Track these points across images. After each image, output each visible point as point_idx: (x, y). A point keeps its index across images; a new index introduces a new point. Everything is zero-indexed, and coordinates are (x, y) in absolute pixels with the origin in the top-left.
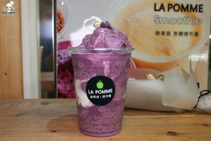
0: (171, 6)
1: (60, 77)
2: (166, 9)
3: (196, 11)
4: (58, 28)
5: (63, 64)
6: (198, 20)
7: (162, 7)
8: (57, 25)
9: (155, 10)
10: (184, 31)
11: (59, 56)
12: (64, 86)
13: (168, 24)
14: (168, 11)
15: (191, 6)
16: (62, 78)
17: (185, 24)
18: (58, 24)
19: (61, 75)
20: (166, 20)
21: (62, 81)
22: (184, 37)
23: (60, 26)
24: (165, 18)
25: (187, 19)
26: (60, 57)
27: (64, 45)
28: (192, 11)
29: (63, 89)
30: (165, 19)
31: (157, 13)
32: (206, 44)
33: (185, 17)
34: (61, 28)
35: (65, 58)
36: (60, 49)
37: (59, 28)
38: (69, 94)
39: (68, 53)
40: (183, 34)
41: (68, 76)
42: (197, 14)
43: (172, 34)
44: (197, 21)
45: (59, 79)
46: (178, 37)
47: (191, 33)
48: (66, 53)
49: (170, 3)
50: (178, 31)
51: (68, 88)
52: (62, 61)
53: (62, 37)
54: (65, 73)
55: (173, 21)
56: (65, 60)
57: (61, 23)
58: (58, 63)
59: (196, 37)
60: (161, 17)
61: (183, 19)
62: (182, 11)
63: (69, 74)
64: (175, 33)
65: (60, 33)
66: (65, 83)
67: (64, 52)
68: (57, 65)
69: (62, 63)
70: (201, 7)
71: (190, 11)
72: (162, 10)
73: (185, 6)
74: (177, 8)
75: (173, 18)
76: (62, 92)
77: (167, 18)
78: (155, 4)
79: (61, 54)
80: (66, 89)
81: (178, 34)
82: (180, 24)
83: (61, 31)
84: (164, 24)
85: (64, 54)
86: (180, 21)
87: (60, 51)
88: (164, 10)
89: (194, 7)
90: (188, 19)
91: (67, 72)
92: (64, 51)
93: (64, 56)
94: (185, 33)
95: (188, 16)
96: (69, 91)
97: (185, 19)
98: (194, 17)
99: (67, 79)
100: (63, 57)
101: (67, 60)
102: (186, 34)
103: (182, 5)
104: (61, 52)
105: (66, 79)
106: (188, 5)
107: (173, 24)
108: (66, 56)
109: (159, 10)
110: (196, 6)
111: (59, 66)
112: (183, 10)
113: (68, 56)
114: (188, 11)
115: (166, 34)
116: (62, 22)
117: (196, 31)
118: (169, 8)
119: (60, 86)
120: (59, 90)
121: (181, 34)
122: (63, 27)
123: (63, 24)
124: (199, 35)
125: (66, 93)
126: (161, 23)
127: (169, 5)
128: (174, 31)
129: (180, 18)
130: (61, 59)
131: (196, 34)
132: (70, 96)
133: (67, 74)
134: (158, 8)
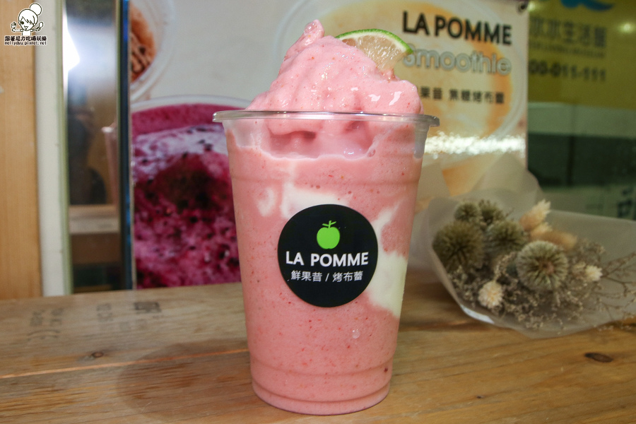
0: (442, 24)
1: (142, 220)
2: (432, 28)
3: (498, 42)
4: (133, 67)
5: (151, 177)
6: (502, 64)
7: (422, 24)
8: (131, 58)
9: (406, 30)
10: (473, 88)
11: (138, 153)
12: (156, 246)
13: (437, 68)
14: (437, 34)
15: (487, 26)
16: (149, 222)
17: (474, 71)
18: (134, 54)
19: (145, 214)
20: (431, 57)
21: (148, 232)
22: (471, 105)
23: (140, 62)
24: (428, 52)
25: (478, 59)
26: (140, 159)
27: (152, 119)
28: (489, 39)
29: (153, 255)
30: (428, 55)
31: (410, 37)
32: (521, 124)
33: (474, 52)
34: (144, 69)
35: (158, 160)
36: (139, 132)
37: (138, 67)
38: (170, 271)
39: (165, 145)
40: (472, 97)
41: (168, 216)
42: (500, 49)
43: (446, 95)
44: (499, 66)
45: (140, 225)
46: (460, 104)
47: (488, 95)
48: (159, 144)
49: (440, 14)
50: (460, 88)
51: (169, 253)
52: (148, 169)
53: (147, 96)
54: (158, 208)
55: (448, 62)
56: (157, 168)
57: (143, 51)
58: (134, 177)
59: (499, 106)
60: (421, 50)
61: (470, 59)
62: (466, 38)
63: (169, 211)
64: (454, 94)
65: (142, 83)
66: (159, 237)
67: (156, 141)
68: (132, 182)
69: (147, 175)
70: (508, 31)
71: (485, 40)
72: (421, 32)
73: (473, 25)
74: (455, 29)
75: (448, 55)
76: (151, 266)
77: (433, 54)
78: (405, 15)
79: (146, 148)
80: (161, 255)
81: (460, 95)
82: (463, 69)
83: (143, 77)
84: (428, 67)
85: (153, 148)
86: (463, 63)
87: (141, 138)
88: (427, 33)
89: (492, 29)
90: (481, 59)
91: (165, 202)
92: (152, 137)
93: (154, 155)
94: (474, 94)
95: (481, 52)
96: (173, 261)
97: (475, 58)
98: (494, 54)
99: (165, 224)
100: (150, 158)
101: (163, 165)
102: (478, 96)
103: (468, 23)
104: (143, 142)
105: (160, 227)
106: (479, 25)
107: (448, 69)
108: (159, 154)
109: (415, 31)
110: (497, 28)
111: (139, 186)
112: (470, 36)
113: (165, 155)
114: (479, 39)
115: (431, 94)
116: (148, 50)
117: (499, 90)
118: (438, 28)
119: (141, 250)
120: (138, 261)
121: (466, 95)
122: (149, 64)
123: (151, 55)
124: (506, 100)
125: (161, 268)
126: (419, 66)
127: (438, 19)
128: (449, 88)
129: (463, 56)
130: (145, 162)
131: (500, 98)
132: (174, 278)
133: (165, 208)
134: (412, 24)
